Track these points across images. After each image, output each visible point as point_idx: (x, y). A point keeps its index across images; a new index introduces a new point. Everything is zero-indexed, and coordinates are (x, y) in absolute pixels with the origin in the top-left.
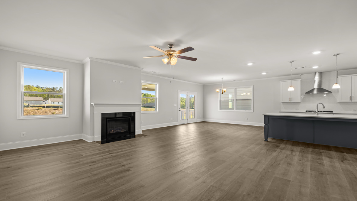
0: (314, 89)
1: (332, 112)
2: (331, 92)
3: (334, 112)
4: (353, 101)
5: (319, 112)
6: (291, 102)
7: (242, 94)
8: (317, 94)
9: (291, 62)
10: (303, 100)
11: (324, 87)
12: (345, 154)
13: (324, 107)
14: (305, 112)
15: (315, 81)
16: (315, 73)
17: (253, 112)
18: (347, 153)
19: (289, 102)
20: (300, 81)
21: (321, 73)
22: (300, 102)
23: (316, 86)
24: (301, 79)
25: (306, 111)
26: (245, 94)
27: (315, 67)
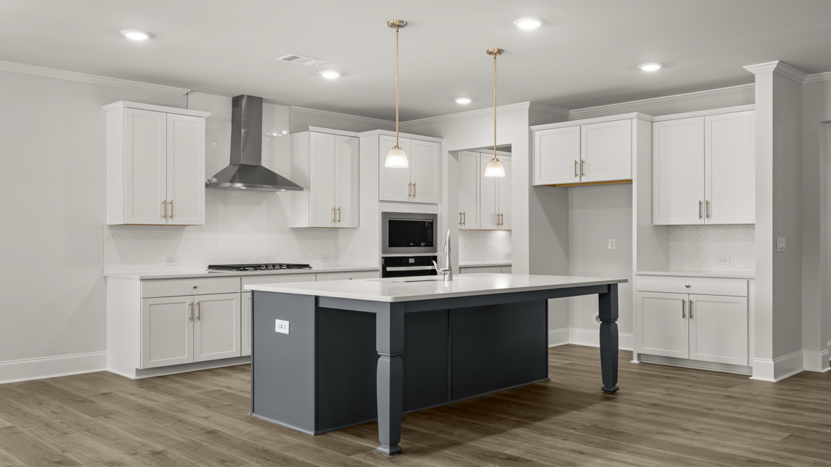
1: (307, 266)
2: (301, 189)
3: (313, 269)
4: (338, 225)
6: (170, 223)
14: (204, 271)
16: (237, 98)
19: (164, 221)
20: (204, 120)
27: (330, 75)
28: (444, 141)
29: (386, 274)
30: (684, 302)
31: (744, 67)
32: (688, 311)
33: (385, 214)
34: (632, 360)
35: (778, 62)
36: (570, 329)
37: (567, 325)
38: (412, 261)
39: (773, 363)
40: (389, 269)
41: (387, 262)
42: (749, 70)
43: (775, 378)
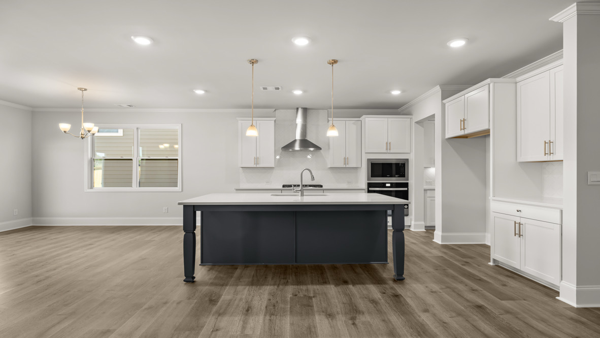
0: (295, 141)
1: (321, 186)
2: (320, 149)
3: (324, 187)
4: (347, 166)
5: (304, 188)
6: (258, 166)
7: (161, 147)
8: (301, 150)
9: (253, 62)
10: (279, 164)
11: (310, 138)
12: (351, 286)
13: (313, 178)
14: (281, 187)
15: (296, 124)
16: (297, 109)
17: (181, 190)
18: (354, 284)
19: (255, 166)
20: (273, 122)
21: (305, 110)
22: (273, 166)
23: (298, 136)
24: (274, 119)
25: (284, 186)
26: (167, 145)
27: (298, 92)
28: (413, 117)
29: (369, 191)
30: (515, 223)
31: (550, 19)
32: (519, 231)
33: (368, 160)
34: (490, 262)
35: (575, 4)
36: (486, 234)
37: (485, 231)
38: (388, 185)
39: (575, 289)
40: (370, 189)
41: (370, 185)
42: (555, 20)
43: (577, 303)
